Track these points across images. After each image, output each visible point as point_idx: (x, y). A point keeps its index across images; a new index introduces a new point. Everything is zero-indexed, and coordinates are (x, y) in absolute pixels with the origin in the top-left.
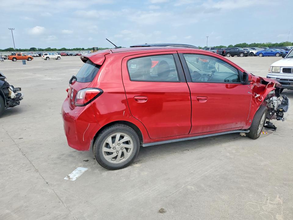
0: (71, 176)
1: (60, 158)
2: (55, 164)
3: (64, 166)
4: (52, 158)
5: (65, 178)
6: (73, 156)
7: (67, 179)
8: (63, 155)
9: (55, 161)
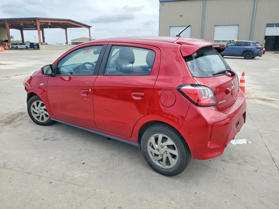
0: (245, 142)
1: (244, 161)
2: (252, 158)
3: (245, 152)
4: (252, 166)
5: (251, 143)
6: (230, 156)
7: (249, 142)
8: (239, 164)
9: (252, 160)
